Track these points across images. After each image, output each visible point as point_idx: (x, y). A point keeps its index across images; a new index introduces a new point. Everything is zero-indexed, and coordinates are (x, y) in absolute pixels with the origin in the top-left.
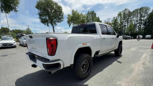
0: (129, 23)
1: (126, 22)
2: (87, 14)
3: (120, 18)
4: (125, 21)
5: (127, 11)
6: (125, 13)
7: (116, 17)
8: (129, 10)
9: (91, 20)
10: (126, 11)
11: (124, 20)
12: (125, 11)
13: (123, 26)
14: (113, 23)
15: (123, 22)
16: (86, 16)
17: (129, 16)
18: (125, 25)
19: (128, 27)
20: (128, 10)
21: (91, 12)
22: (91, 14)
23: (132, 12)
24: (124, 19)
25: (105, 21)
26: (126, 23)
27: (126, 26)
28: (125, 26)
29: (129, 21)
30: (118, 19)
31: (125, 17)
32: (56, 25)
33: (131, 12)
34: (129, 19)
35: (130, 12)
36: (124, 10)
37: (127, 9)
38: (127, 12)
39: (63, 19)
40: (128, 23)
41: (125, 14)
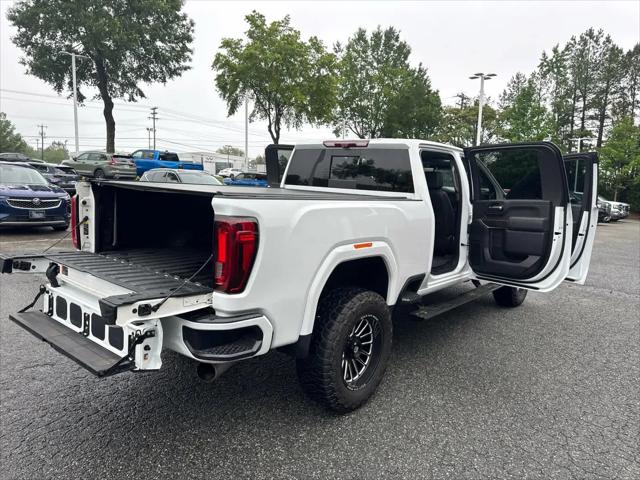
0: (607, 122)
1: (591, 112)
2: (348, 48)
3: (553, 85)
4: (586, 108)
5: (596, 42)
6: (582, 54)
7: (528, 77)
8: (608, 40)
9: (372, 88)
10: (591, 43)
11: (576, 99)
12: (585, 44)
13: (570, 136)
14: (508, 115)
15: (574, 109)
16: (340, 56)
17: (611, 75)
18: (583, 127)
19: (600, 141)
20: (602, 40)
21: (377, 36)
22: (373, 51)
23: (629, 54)
24: (578, 92)
25: (463, 97)
26: (591, 118)
27: (589, 134)
28: (584, 133)
29: (610, 106)
30: (544, 91)
31: (583, 80)
32: (132, 99)
33: (625, 52)
34: (606, 91)
35: (615, 52)
36: (581, 37)
37: (596, 33)
38: (595, 53)
39: (182, 63)
40: (602, 117)
41: (587, 63)
